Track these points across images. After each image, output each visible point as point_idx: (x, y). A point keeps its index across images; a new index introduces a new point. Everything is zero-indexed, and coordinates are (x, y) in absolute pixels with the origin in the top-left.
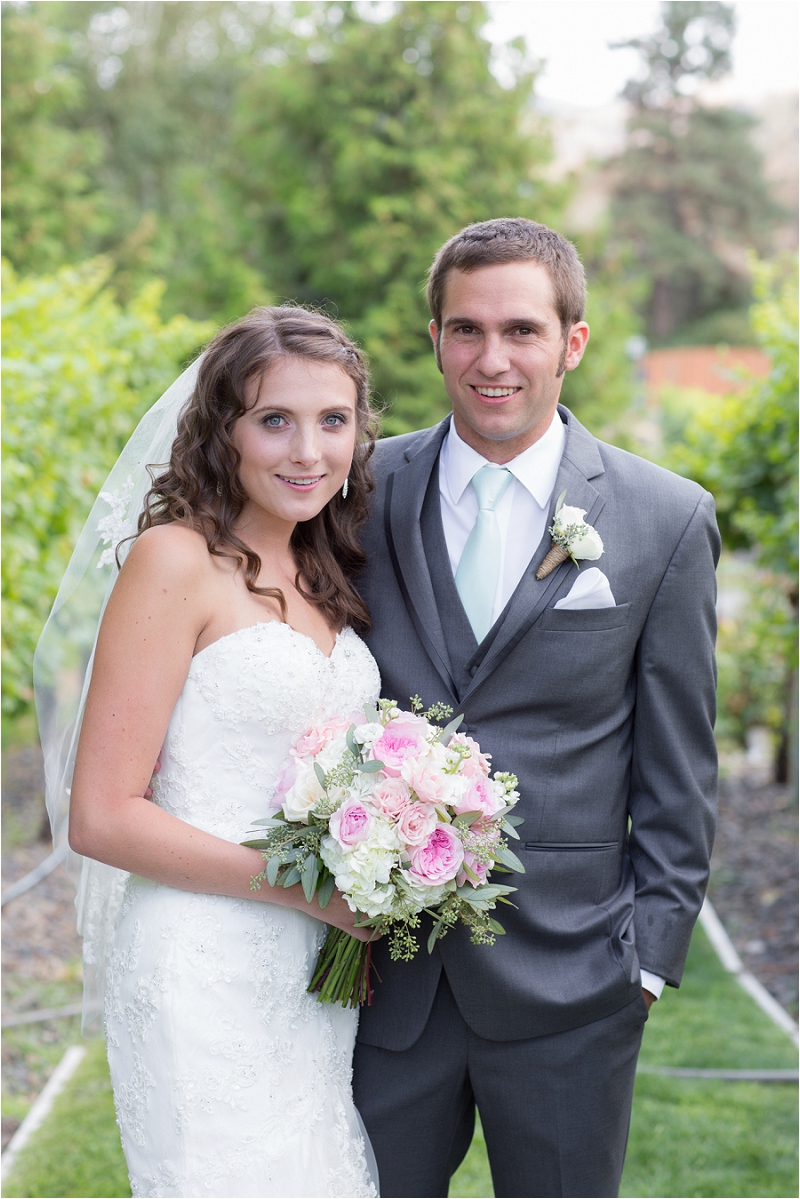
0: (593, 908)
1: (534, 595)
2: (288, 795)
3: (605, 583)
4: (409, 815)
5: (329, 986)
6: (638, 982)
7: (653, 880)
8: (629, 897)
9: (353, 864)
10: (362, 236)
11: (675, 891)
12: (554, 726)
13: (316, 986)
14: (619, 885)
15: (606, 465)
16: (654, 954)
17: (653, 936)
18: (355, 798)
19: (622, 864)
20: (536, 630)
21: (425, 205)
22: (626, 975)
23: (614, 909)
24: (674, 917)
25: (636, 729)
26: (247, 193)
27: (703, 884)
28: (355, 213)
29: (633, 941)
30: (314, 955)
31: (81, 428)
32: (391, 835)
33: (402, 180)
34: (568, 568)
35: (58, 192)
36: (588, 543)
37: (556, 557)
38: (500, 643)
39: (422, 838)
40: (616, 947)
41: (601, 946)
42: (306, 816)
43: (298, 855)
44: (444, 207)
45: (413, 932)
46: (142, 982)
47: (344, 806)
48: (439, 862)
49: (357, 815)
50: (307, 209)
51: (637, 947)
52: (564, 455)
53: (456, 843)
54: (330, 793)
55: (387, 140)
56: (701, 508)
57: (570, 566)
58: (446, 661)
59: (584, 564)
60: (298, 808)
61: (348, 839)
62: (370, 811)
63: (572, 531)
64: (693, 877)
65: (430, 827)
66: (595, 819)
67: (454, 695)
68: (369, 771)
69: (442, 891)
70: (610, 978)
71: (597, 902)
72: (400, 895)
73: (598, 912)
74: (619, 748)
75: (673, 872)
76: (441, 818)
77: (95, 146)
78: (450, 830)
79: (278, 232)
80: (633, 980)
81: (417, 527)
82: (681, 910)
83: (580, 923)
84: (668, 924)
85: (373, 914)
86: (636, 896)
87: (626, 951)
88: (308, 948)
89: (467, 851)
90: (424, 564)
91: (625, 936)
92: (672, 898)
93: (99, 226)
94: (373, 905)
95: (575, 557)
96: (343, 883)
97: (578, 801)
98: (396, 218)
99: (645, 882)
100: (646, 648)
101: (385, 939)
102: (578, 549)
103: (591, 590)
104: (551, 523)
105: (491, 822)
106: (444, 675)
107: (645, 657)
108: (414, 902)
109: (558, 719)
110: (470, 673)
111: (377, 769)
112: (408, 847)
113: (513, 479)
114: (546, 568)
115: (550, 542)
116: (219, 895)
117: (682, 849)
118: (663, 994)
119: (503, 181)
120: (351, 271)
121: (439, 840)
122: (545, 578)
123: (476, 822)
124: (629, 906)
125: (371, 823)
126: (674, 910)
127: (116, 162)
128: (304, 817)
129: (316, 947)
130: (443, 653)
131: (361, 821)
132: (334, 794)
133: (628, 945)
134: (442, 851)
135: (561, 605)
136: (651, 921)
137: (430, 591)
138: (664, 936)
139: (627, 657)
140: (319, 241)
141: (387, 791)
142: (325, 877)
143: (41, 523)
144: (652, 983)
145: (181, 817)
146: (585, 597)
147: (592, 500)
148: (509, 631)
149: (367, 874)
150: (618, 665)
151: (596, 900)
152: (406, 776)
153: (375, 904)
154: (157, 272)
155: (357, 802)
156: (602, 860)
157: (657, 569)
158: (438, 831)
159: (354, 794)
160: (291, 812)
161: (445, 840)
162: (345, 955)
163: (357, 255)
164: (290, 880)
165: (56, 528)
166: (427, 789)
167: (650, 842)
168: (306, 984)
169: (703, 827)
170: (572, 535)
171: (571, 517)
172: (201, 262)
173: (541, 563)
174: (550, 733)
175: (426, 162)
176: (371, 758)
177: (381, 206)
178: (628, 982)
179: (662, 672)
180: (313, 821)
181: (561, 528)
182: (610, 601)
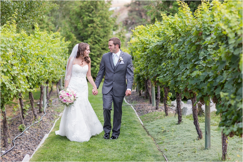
1: (118, 63)
15: (124, 54)
20: (118, 65)
21: (95, 25)
26: (72, 23)
28: (86, 26)
33: (92, 22)
35: (48, 25)
37: (120, 60)
38: (116, 67)
50: (80, 26)
55: (90, 17)
57: (121, 61)
79: (76, 28)
98: (91, 27)
104: (119, 58)
115: (119, 60)
120: (86, 34)
135: (120, 64)
138: (130, 86)
140: (81, 30)
163: (86, 31)
171: (121, 58)
175: (95, 19)
182: (124, 63)
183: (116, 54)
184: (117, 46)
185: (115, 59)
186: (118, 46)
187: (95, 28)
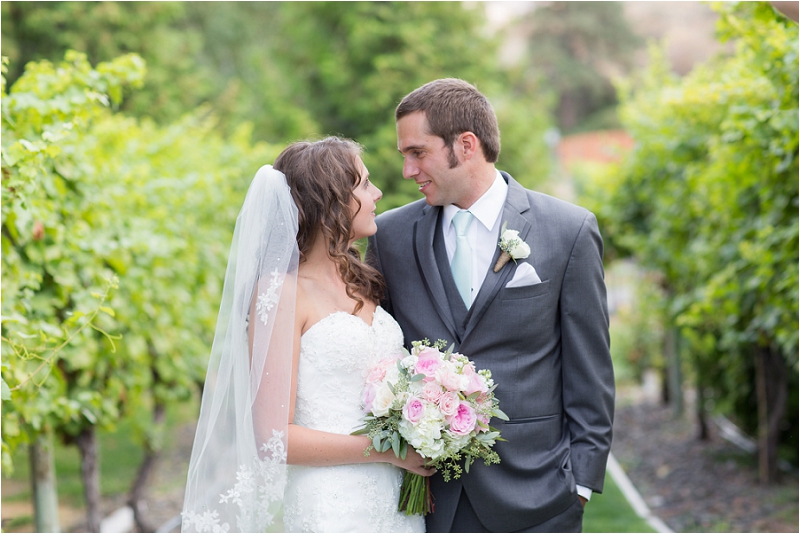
0: (548, 453)
1: (494, 281)
2: (374, 404)
3: (533, 270)
4: (444, 399)
5: (410, 507)
6: (576, 492)
7: (579, 435)
8: (567, 444)
9: (420, 431)
10: (372, 82)
11: (591, 439)
12: (515, 353)
13: (403, 507)
14: (561, 438)
15: (531, 204)
16: (583, 475)
17: (581, 466)
18: (411, 397)
19: (562, 426)
20: (497, 300)
21: (408, 59)
22: (568, 488)
23: (558, 453)
24: (593, 454)
25: (562, 350)
26: (297, 62)
27: (609, 434)
28: (364, 68)
29: (570, 469)
30: (398, 490)
31: (207, 218)
32: (437, 412)
33: (393, 45)
34: (512, 264)
35: (175, 73)
36: (521, 249)
37: (504, 259)
38: (477, 310)
39: (453, 411)
40: (562, 473)
41: (553, 473)
42: (387, 412)
43: (387, 433)
44: (422, 59)
45: (458, 462)
46: (305, 520)
47: (408, 401)
48: (465, 422)
49: (417, 405)
50: (334, 69)
51: (573, 471)
52: (507, 201)
53: (471, 410)
54: (398, 396)
55: (380, 20)
56: (586, 222)
57: (513, 263)
58: (452, 323)
59: (520, 261)
60: (381, 409)
61: (414, 418)
62: (423, 402)
63: (511, 244)
64: (602, 431)
65: (456, 404)
66: (545, 403)
67: (458, 340)
68: (417, 381)
69: (469, 438)
70: (560, 490)
71: (550, 449)
72: (447, 445)
73: (550, 455)
74: (554, 362)
75: (589, 429)
76: (461, 399)
77: (195, 40)
78: (466, 403)
79: (316, 85)
80: (572, 491)
81: (432, 249)
82: (596, 449)
83: (540, 463)
84: (589, 457)
85: (434, 457)
86: (571, 444)
87: (567, 475)
88: (394, 486)
89: (478, 414)
90: (437, 270)
91: (566, 467)
92: (591, 443)
93: (201, 90)
94: (435, 452)
95: (515, 257)
96: (415, 443)
97: (533, 394)
98: (392, 70)
99: (575, 435)
100: (563, 304)
101: (439, 471)
102: (515, 254)
103: (526, 275)
104: (500, 240)
105: (486, 395)
106: (452, 331)
107: (563, 308)
108: (455, 446)
109: (517, 349)
110: (465, 327)
111: (421, 378)
112: (447, 417)
113: (473, 217)
114: (499, 266)
115: (500, 251)
116: (341, 465)
117: (593, 416)
118: (592, 497)
119: (457, 40)
120: (365, 106)
121: (462, 411)
122: (499, 271)
123: (478, 397)
124: (567, 449)
125: (424, 407)
126: (592, 450)
127: (209, 49)
128: (385, 412)
129: (398, 485)
130: (450, 319)
131: (419, 408)
132: (400, 397)
133: (567, 472)
134: (463, 416)
135: (509, 285)
136: (579, 457)
137: (441, 285)
138: (588, 465)
139: (553, 309)
140: (343, 89)
141: (429, 389)
142: (403, 442)
143: (191, 279)
144: (584, 492)
145: (311, 427)
146: (522, 279)
147: (523, 224)
148: (482, 303)
149: (428, 435)
150: (548, 315)
151: (548, 447)
152: (438, 379)
153: (434, 451)
154: (245, 117)
155: (416, 398)
156: (551, 425)
157: (564, 259)
158: (461, 406)
159: (411, 395)
160: (378, 412)
161: (464, 410)
162: (416, 487)
163: (368, 94)
164: (386, 448)
165: (200, 281)
166: (450, 384)
167: (574, 413)
168: (395, 507)
169: (603, 402)
170: (511, 246)
171: (511, 235)
172: (266, 106)
173: (496, 263)
174: (514, 357)
175: (408, 32)
176: (416, 373)
177: (383, 62)
178: (570, 492)
179: (574, 316)
180: (392, 412)
181: (505, 243)
182: (538, 280)
183: (473, 209)
184: (467, 146)
185: (464, 246)
186: (476, 143)
187: (409, 75)
